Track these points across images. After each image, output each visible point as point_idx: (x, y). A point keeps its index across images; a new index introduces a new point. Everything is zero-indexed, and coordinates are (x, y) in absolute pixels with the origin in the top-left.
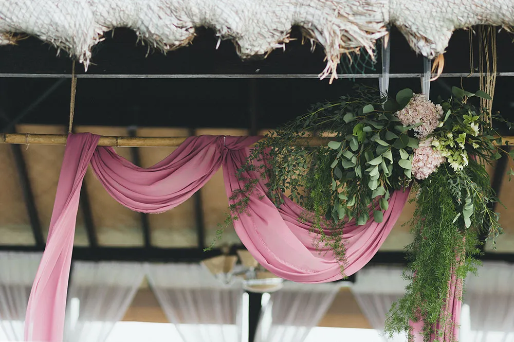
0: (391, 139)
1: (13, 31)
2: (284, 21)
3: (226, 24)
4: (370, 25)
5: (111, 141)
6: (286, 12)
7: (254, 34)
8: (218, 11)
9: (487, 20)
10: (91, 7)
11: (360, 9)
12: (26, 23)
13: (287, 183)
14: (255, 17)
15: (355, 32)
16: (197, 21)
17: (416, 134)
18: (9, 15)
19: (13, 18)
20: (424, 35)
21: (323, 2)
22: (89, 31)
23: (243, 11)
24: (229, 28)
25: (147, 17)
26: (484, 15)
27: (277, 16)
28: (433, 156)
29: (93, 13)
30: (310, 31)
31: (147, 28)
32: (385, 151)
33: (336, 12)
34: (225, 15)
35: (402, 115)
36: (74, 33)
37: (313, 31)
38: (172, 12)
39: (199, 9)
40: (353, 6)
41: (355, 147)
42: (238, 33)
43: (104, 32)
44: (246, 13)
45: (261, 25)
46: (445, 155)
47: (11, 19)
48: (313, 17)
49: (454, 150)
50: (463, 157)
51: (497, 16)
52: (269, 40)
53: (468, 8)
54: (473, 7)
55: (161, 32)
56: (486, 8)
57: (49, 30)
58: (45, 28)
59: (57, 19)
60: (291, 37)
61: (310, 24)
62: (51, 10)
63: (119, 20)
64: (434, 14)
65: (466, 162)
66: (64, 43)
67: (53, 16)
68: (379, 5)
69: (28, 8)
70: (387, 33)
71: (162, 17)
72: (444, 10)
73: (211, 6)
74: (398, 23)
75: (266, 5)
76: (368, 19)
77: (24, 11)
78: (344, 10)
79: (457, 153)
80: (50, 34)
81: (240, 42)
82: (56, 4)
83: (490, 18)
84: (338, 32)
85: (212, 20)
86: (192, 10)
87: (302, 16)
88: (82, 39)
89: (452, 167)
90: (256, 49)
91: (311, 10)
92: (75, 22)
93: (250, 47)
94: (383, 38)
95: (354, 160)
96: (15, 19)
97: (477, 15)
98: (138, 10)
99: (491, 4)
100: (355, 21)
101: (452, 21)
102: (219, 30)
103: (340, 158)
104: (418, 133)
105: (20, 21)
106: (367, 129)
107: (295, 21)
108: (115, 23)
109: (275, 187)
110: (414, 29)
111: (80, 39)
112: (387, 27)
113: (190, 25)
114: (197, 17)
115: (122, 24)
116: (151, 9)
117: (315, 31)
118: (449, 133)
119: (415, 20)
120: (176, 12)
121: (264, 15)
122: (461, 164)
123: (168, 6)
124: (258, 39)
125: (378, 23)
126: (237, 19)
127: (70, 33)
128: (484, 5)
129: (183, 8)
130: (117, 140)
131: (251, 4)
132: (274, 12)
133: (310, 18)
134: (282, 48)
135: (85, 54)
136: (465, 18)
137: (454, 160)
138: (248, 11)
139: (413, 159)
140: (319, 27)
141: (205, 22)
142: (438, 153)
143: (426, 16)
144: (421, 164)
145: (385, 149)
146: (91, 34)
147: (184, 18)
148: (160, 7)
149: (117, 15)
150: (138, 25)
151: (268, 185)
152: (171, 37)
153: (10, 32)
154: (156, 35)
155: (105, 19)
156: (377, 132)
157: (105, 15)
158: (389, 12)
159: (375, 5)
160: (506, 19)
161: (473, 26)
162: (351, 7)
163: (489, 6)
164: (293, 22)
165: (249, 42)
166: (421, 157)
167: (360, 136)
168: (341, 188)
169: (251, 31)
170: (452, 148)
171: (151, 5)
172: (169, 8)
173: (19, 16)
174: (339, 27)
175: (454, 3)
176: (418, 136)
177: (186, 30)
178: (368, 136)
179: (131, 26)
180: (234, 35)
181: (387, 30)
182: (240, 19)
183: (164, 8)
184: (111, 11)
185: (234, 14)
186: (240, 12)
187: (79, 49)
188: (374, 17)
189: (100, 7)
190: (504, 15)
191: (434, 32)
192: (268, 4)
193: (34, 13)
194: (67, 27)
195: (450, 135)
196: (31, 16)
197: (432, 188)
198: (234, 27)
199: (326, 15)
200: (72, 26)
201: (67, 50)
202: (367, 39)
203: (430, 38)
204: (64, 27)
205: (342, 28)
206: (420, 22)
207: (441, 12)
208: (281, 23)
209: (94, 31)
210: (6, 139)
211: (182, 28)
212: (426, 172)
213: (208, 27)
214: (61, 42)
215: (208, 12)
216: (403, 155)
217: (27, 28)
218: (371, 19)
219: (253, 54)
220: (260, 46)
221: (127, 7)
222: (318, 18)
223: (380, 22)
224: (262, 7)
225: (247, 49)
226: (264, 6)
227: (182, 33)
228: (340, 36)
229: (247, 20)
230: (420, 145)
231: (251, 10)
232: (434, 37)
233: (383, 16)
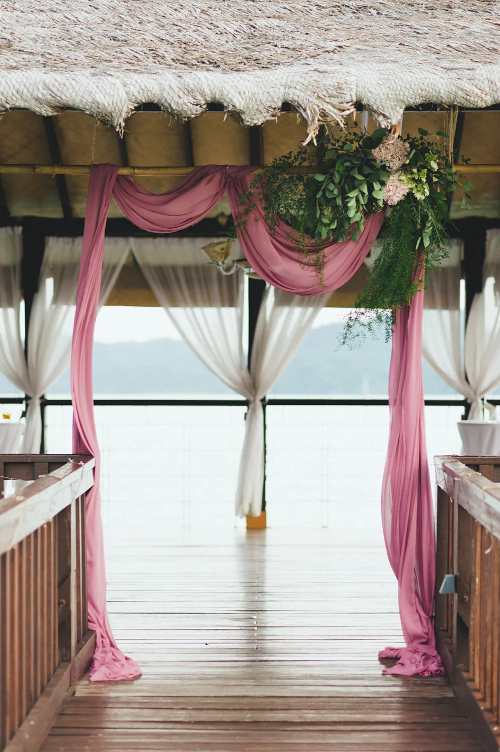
0: (366, 173)
1: (62, 106)
2: (276, 100)
3: (232, 103)
4: (342, 105)
5: (129, 171)
6: (278, 93)
7: (253, 110)
8: (225, 93)
9: (429, 101)
10: (125, 88)
11: (334, 92)
12: (73, 101)
13: (282, 207)
14: (254, 96)
15: (330, 110)
16: (209, 99)
17: (387, 168)
18: (59, 94)
19: (62, 96)
20: (383, 112)
21: (306, 86)
22: (124, 108)
23: (244, 93)
24: (233, 106)
25: (169, 96)
26: (427, 97)
27: (271, 96)
28: (401, 187)
29: (127, 93)
30: (297, 108)
31: (170, 105)
32: (361, 185)
33: (316, 95)
34: (230, 96)
35: (376, 152)
36: (112, 109)
37: (298, 107)
38: (189, 93)
39: (210, 90)
40: (328, 90)
41: (337, 179)
42: (241, 110)
43: (135, 107)
44: (247, 94)
45: (258, 103)
46: (410, 187)
47: (61, 97)
48: (298, 97)
49: (418, 182)
50: (425, 189)
51: (437, 98)
52: (265, 115)
53: (416, 91)
54: (419, 91)
55: (181, 109)
56: (429, 91)
57: (92, 107)
58: (89, 105)
59: (98, 99)
60: (282, 111)
61: (296, 103)
62: (93, 90)
63: (147, 98)
64: (390, 96)
65: (428, 193)
66: (104, 117)
67: (95, 96)
68: (348, 89)
69: (74, 88)
70: (355, 109)
71: (182, 96)
72: (397, 93)
73: (219, 88)
74: (363, 102)
75: (262, 86)
76: (340, 100)
77: (70, 91)
78: (322, 93)
79: (420, 185)
80: (93, 110)
81: (243, 116)
82: (96, 84)
83: (432, 99)
84: (318, 111)
85: (220, 98)
86: (205, 91)
87: (290, 96)
88: (118, 114)
89: (416, 197)
90: (255, 122)
91: (297, 92)
92: (113, 101)
93: (250, 120)
94: (352, 113)
95: (336, 192)
96: (64, 98)
97: (422, 97)
98: (162, 90)
99: (433, 89)
100: (330, 102)
101: (404, 102)
102: (226, 107)
103: (324, 189)
104: (389, 167)
105: (68, 99)
106: (348, 164)
107: (285, 100)
108: (144, 101)
109: (272, 211)
110: (375, 107)
111: (117, 114)
112: (354, 105)
113: (203, 102)
114: (209, 96)
115: (150, 101)
116: (172, 89)
117: (300, 108)
118: (413, 168)
119: (375, 101)
120: (193, 93)
121: (261, 95)
122: (424, 193)
123: (186, 87)
124: (256, 114)
125: (347, 103)
126: (240, 99)
127: (109, 109)
128: (427, 89)
129: (197, 89)
130: (134, 170)
131: (251, 86)
132: (269, 93)
133: (296, 98)
134: (275, 120)
135: (120, 125)
136: (413, 99)
137: (418, 191)
138: (249, 92)
139: (385, 189)
140: (303, 106)
141: (215, 100)
142: (405, 184)
143: (384, 98)
144: (391, 193)
145: (361, 183)
146: (125, 109)
147: (199, 97)
148: (179, 88)
149: (145, 95)
150: (162, 102)
151: (265, 209)
152: (189, 112)
153: (59, 107)
154: (177, 110)
155: (136, 98)
156: (355, 168)
157: (136, 94)
158: (356, 94)
159: (345, 89)
160: (444, 101)
161: (419, 105)
162: (327, 91)
163: (431, 90)
164: (283, 100)
165: (249, 117)
166: (391, 188)
167: (341, 170)
168: (326, 211)
169: (251, 108)
170: (417, 180)
171: (172, 85)
172: (187, 89)
173: (67, 95)
174: (319, 107)
175: (405, 88)
176: (390, 170)
177: (200, 107)
178: (348, 170)
179: (157, 103)
180: (238, 111)
181: (355, 108)
182: (242, 98)
183: (183, 89)
184: (141, 91)
185: (237, 95)
186: (242, 93)
187: (116, 121)
188: (345, 98)
189: (132, 88)
190: (442, 97)
191: (390, 110)
192: (264, 85)
193: (79, 92)
194: (107, 105)
195: (415, 170)
196: (76, 95)
197: (399, 213)
198: (237, 105)
199: (308, 97)
200: (111, 104)
201: (106, 122)
202: (339, 115)
203: (387, 114)
204: (104, 105)
205: (320, 108)
206: (380, 102)
207: (395, 94)
208: (274, 102)
209: (128, 107)
210: (36, 170)
211: (197, 105)
212: (395, 199)
213: (218, 104)
214: (102, 116)
215: (217, 93)
216: (377, 186)
217: (74, 105)
218: (343, 100)
219: (252, 125)
220: (258, 119)
221: (153, 88)
222: (302, 98)
223: (349, 102)
224: (259, 89)
225: (248, 122)
226: (261, 88)
227: (197, 109)
228: (319, 113)
229: (248, 99)
230: (390, 178)
231: (251, 91)
232: (390, 114)
233: (351, 97)
